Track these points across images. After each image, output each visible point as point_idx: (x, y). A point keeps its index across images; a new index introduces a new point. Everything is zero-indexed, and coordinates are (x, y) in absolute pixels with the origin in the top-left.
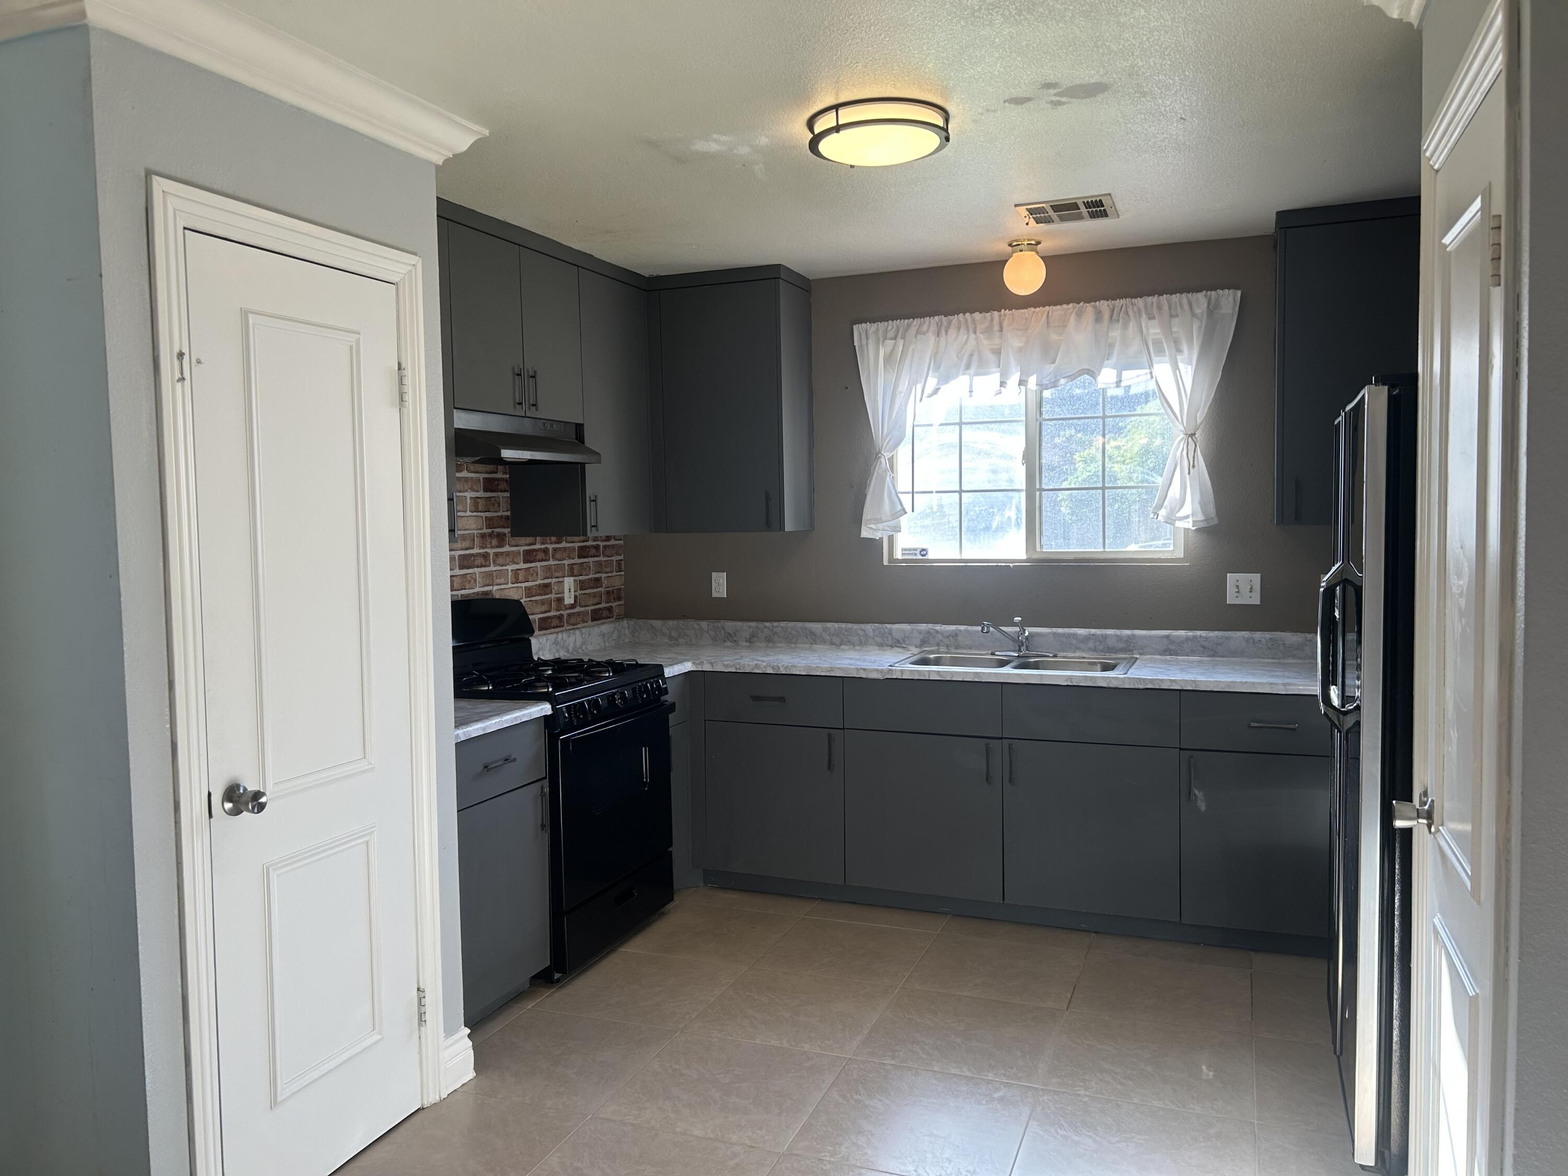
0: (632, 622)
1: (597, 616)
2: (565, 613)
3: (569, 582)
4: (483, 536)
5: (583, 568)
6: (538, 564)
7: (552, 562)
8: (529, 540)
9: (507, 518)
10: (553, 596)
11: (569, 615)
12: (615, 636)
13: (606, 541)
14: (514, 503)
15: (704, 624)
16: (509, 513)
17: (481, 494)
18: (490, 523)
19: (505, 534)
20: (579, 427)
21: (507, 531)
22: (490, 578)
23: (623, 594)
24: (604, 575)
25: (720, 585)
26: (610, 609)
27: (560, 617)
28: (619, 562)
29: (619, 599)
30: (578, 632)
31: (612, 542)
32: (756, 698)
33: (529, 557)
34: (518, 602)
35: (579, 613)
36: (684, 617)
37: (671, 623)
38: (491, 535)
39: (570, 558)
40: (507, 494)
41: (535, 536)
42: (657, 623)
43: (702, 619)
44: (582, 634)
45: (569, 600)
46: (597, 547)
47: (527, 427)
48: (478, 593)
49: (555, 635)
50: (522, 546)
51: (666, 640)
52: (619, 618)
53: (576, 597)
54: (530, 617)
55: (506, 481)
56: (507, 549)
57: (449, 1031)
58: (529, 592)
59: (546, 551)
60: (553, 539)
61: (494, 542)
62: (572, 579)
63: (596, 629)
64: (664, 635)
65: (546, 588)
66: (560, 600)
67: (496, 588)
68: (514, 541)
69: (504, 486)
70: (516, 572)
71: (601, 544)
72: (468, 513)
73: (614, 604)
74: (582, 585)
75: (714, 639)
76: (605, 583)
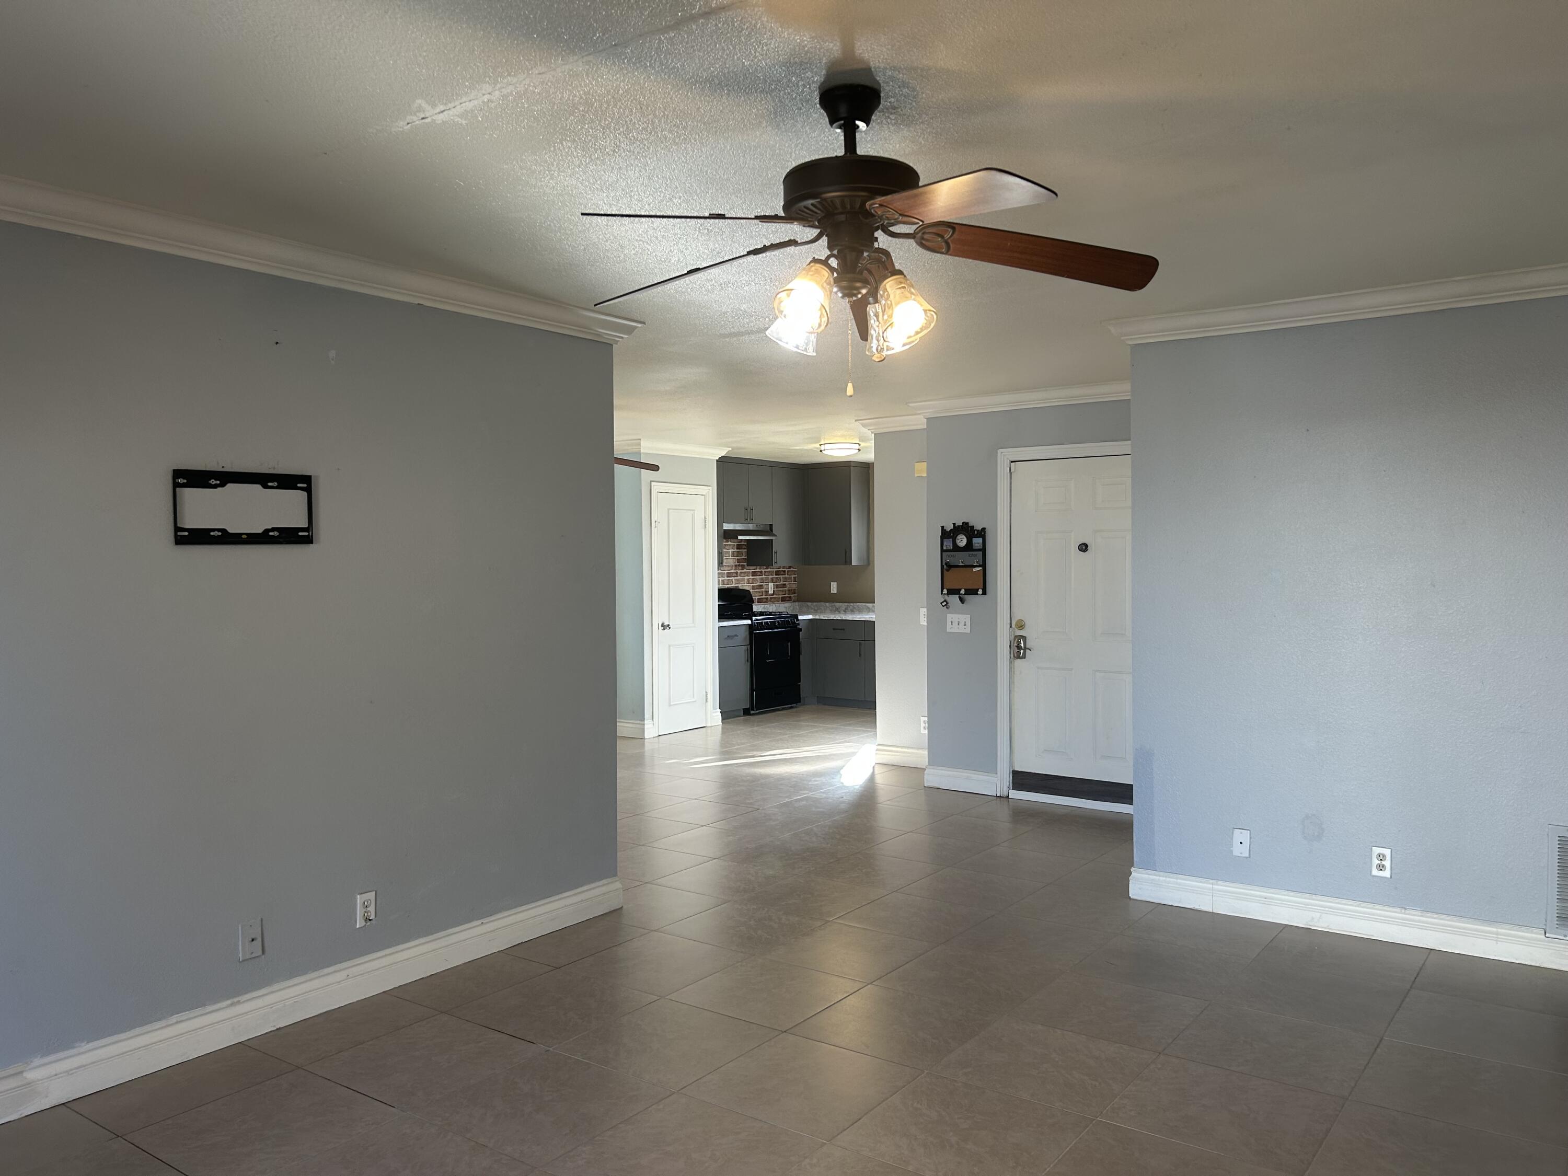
0: (800, 603)
1: (783, 600)
2: (769, 597)
3: (771, 585)
4: (736, 566)
5: (778, 580)
6: (758, 577)
7: (764, 576)
8: (755, 567)
9: (745, 559)
10: (764, 590)
11: (771, 598)
12: (792, 608)
13: (788, 569)
14: (748, 554)
15: (827, 604)
16: (746, 557)
17: (736, 550)
18: (738, 561)
19: (744, 565)
20: (771, 526)
21: (745, 564)
22: (738, 581)
23: (796, 592)
24: (787, 583)
25: (834, 588)
26: (790, 597)
27: (767, 599)
28: (795, 578)
29: (795, 593)
30: (774, 605)
31: (792, 569)
32: (834, 629)
33: (754, 574)
34: (748, 591)
35: (775, 598)
36: (820, 601)
37: (815, 604)
38: (739, 565)
39: (772, 575)
40: (746, 550)
41: (757, 566)
42: (809, 604)
43: (827, 602)
44: (776, 606)
45: (771, 592)
46: (784, 571)
47: (751, 527)
48: (733, 587)
49: (763, 606)
50: (751, 570)
51: (812, 611)
52: (794, 601)
53: (774, 591)
54: (753, 597)
55: (745, 545)
56: (745, 570)
57: (714, 708)
58: (753, 588)
59: (761, 572)
60: (765, 567)
61: (740, 568)
62: (772, 583)
63: (782, 605)
64: (812, 609)
65: (761, 587)
66: (767, 592)
67: (740, 585)
68: (747, 568)
69: (744, 547)
70: (748, 579)
71: (786, 570)
72: (730, 557)
73: (792, 596)
74: (777, 586)
75: (831, 611)
76: (788, 586)
